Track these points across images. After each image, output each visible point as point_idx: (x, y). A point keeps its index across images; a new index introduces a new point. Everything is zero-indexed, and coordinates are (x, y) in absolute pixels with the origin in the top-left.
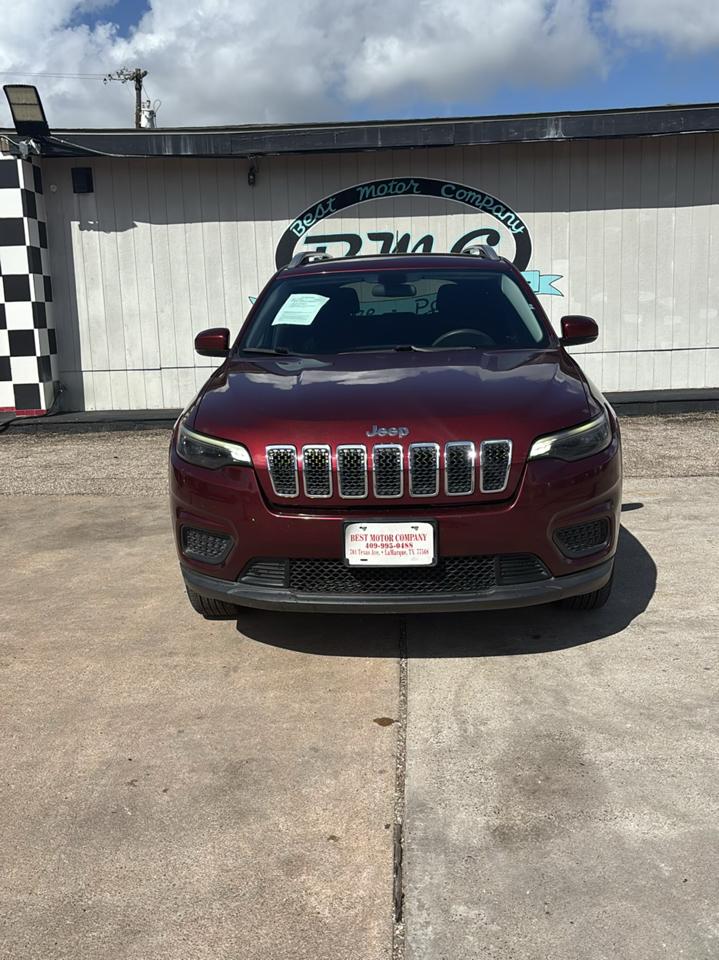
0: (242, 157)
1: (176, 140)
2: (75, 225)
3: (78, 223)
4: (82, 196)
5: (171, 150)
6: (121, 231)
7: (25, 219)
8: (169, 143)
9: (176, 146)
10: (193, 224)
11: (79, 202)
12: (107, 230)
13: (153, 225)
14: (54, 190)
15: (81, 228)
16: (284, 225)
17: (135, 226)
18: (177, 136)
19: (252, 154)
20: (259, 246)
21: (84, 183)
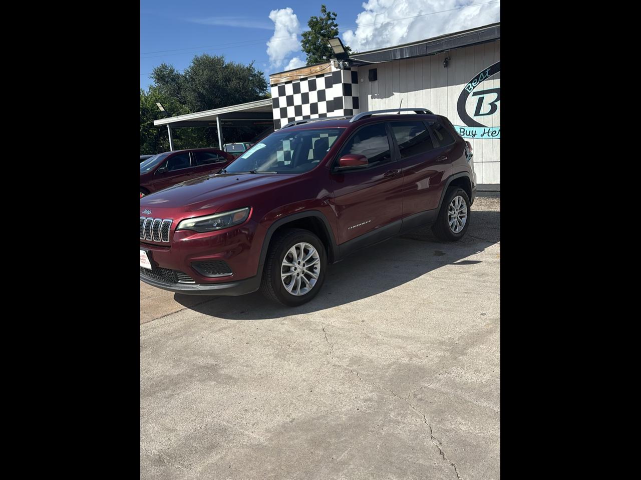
0: (433, 55)
1: (402, 50)
2: (370, 96)
3: (371, 95)
4: (373, 83)
5: (399, 56)
6: (388, 97)
7: (343, 97)
8: (399, 53)
9: (402, 54)
10: (419, 91)
11: (371, 85)
12: (382, 98)
13: (401, 94)
14: (362, 81)
15: (372, 98)
16: (461, 87)
17: (393, 95)
18: (401, 48)
19: (438, 52)
20: (449, 99)
21: (373, 76)
